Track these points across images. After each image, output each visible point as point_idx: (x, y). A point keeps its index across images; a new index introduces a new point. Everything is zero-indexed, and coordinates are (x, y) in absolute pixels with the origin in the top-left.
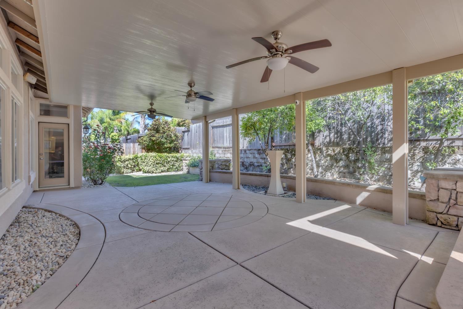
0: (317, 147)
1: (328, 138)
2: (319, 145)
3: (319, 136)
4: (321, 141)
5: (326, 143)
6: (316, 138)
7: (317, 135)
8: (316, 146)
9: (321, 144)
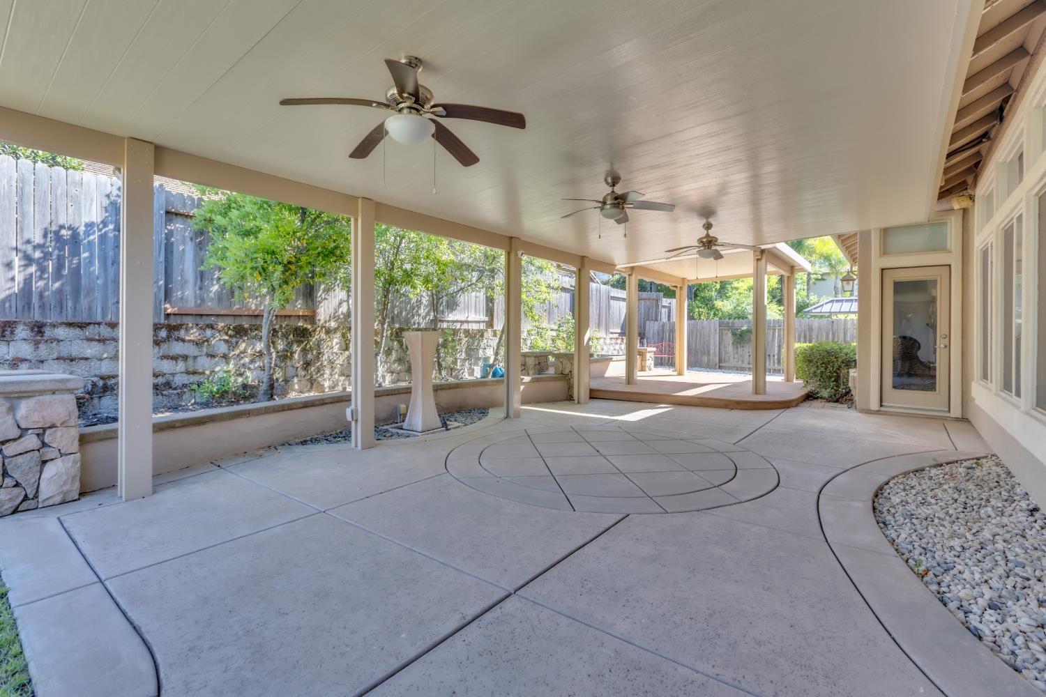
0: (321, 323)
1: (345, 305)
2: (328, 319)
3: (326, 299)
4: (331, 311)
5: (341, 317)
6: (320, 302)
7: (323, 296)
8: (319, 320)
9: (330, 316)
